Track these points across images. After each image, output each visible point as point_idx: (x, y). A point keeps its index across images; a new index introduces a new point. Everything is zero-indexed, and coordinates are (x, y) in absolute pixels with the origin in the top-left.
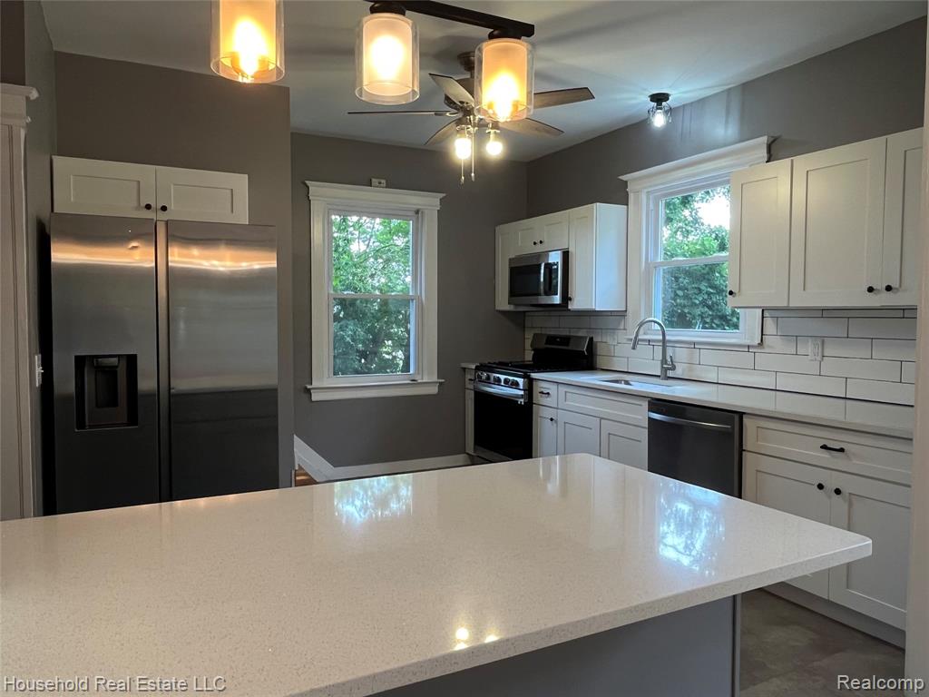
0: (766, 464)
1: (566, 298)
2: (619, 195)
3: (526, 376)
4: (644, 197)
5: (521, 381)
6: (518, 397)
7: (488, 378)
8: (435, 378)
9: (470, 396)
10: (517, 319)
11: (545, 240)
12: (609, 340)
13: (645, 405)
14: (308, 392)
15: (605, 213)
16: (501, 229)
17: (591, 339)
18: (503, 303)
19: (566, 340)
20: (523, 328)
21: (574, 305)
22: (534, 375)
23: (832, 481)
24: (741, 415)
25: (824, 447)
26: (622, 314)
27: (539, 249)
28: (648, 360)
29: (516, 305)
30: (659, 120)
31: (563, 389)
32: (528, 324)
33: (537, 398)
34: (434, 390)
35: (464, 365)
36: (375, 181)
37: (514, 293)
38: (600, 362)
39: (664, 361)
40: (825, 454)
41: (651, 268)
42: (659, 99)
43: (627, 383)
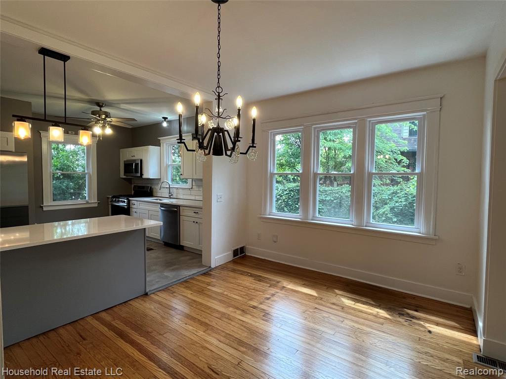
0: (185, 218)
1: (142, 174)
2: (158, 144)
3: (127, 199)
4: (165, 145)
5: (126, 200)
6: (125, 206)
7: (116, 200)
8: (96, 201)
9: (110, 206)
10: (129, 181)
11: (135, 155)
12: (156, 187)
13: (159, 205)
14: (42, 207)
15: (153, 148)
16: (121, 150)
17: (151, 187)
18: (122, 175)
19: (143, 187)
20: (131, 183)
21: (145, 176)
22: (130, 199)
23: (196, 220)
24: (179, 206)
25: (195, 212)
26: (159, 179)
27: (134, 158)
28: (165, 193)
29: (127, 176)
30: (165, 124)
31: (138, 203)
32: (132, 182)
33: (132, 206)
34: (96, 205)
35: (108, 196)
36: (70, 132)
37: (126, 172)
38: (155, 194)
39: (170, 193)
40: (194, 214)
41: (168, 166)
42: (165, 118)
43: (160, 200)
